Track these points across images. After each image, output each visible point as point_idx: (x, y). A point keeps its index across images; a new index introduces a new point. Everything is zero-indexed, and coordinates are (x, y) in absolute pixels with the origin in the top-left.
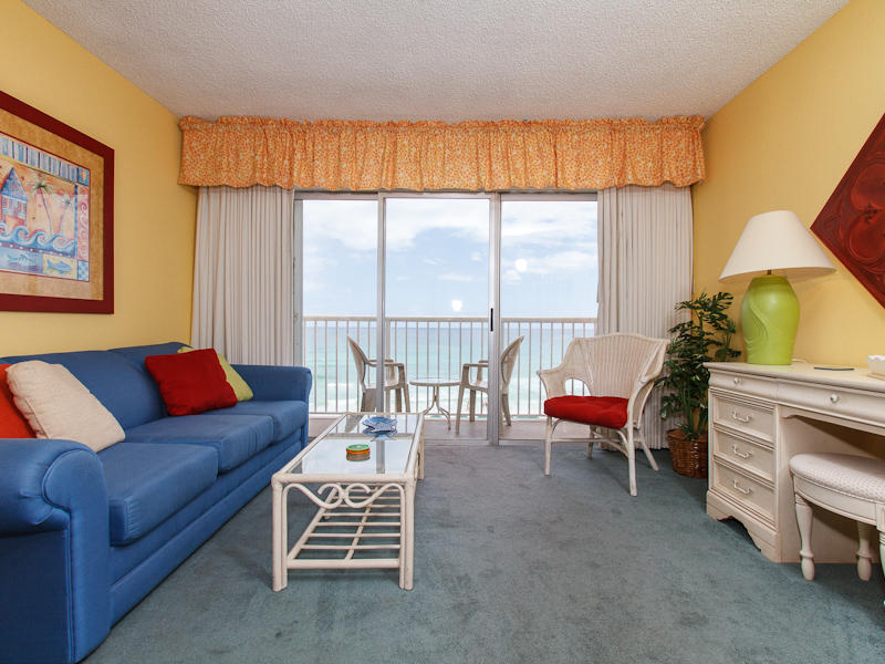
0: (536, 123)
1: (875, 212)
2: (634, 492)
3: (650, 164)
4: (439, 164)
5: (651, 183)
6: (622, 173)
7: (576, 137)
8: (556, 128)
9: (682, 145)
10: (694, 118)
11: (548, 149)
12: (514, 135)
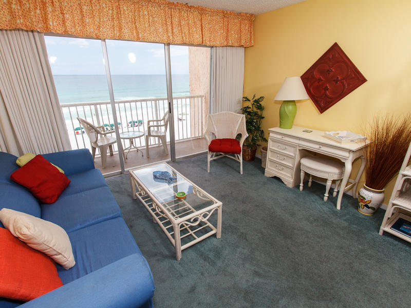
0: (193, 7)
1: (322, 80)
2: (242, 173)
3: (236, 36)
4: (147, 26)
5: (236, 45)
6: (227, 39)
7: (209, 17)
8: (202, 11)
9: (247, 28)
10: (252, 15)
11: (199, 23)
12: (183, 12)
